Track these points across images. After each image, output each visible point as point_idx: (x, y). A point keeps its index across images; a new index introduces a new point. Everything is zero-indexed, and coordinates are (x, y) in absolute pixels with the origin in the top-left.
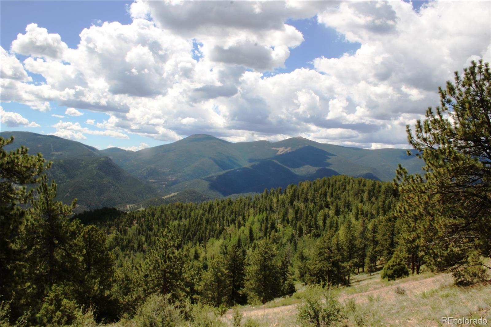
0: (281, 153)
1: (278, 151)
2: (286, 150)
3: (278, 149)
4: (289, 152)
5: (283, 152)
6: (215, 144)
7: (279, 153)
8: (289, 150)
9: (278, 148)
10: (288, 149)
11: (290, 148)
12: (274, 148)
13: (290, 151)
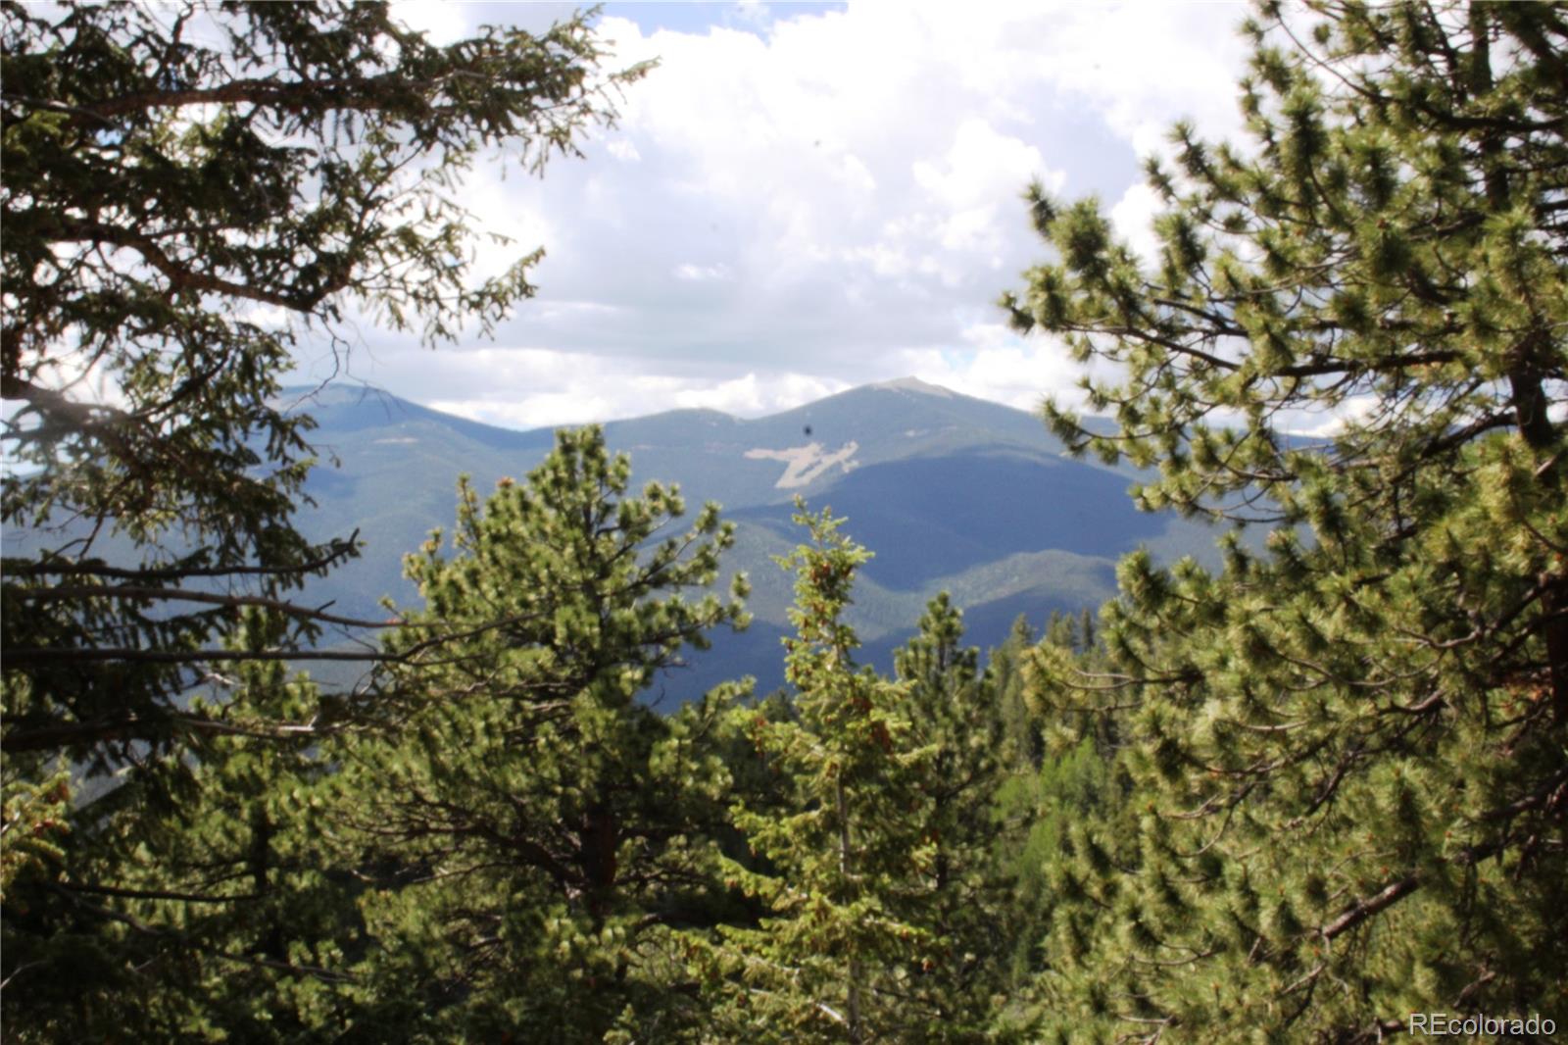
0: (806, 480)
1: (782, 467)
2: (829, 461)
3: (781, 456)
4: (846, 468)
5: (814, 473)
6: (408, 440)
7: (787, 481)
8: (847, 458)
9: (785, 448)
10: (845, 453)
11: (854, 446)
12: (757, 454)
13: (855, 464)
